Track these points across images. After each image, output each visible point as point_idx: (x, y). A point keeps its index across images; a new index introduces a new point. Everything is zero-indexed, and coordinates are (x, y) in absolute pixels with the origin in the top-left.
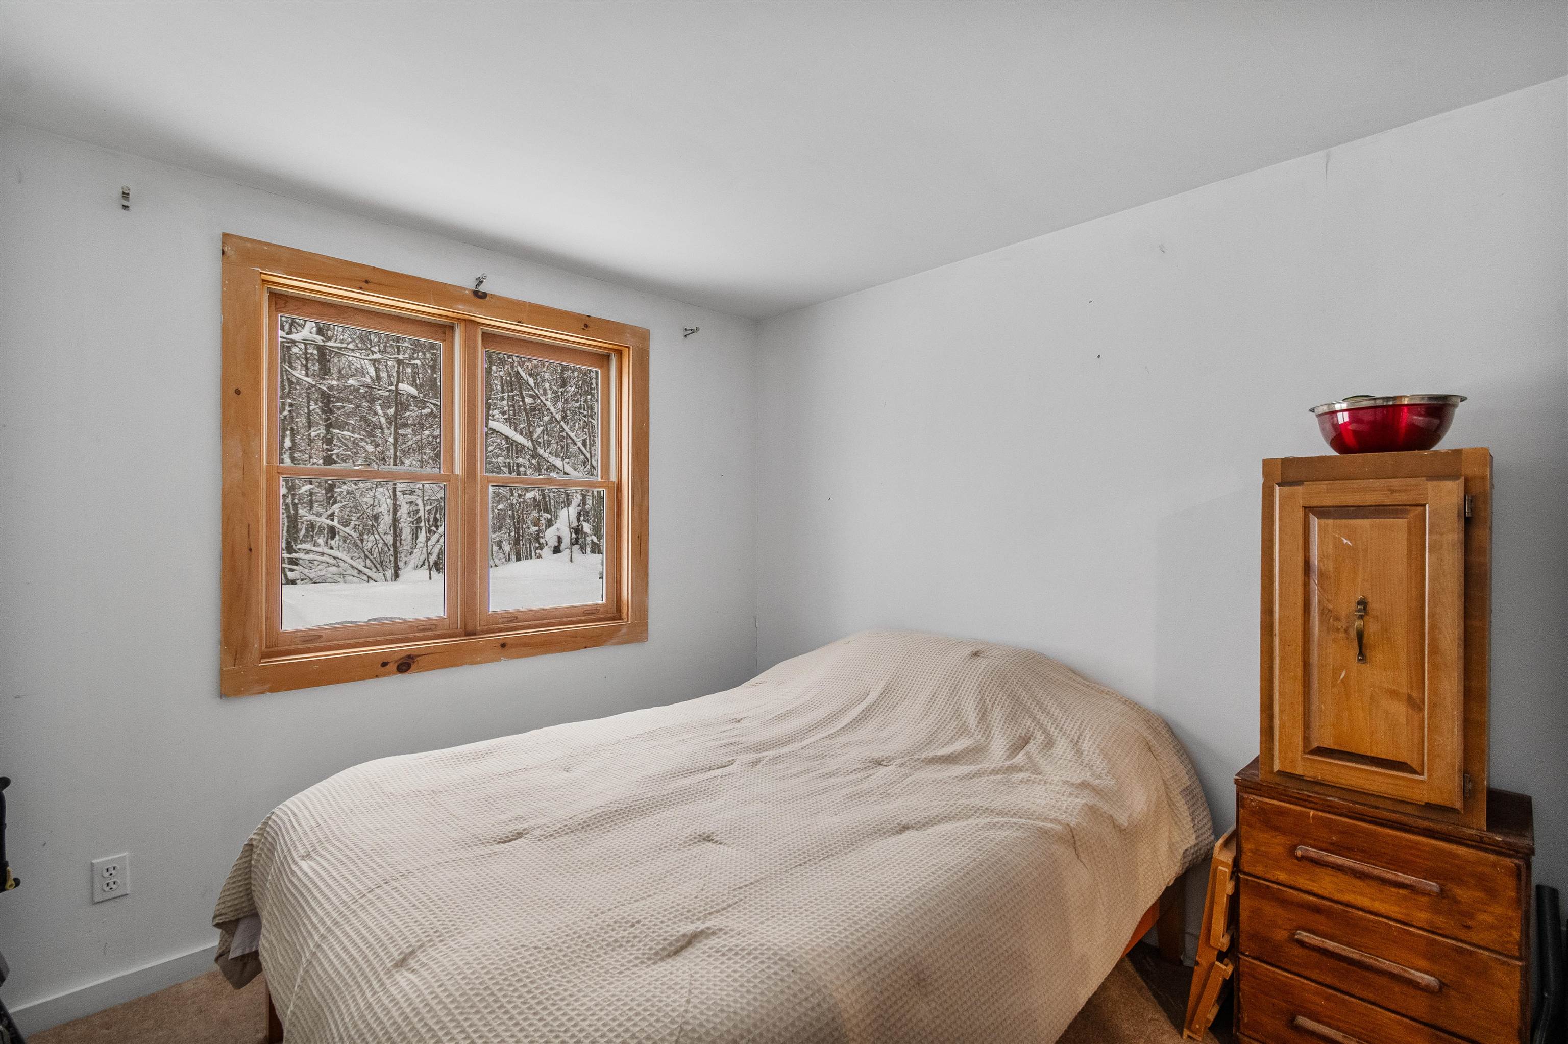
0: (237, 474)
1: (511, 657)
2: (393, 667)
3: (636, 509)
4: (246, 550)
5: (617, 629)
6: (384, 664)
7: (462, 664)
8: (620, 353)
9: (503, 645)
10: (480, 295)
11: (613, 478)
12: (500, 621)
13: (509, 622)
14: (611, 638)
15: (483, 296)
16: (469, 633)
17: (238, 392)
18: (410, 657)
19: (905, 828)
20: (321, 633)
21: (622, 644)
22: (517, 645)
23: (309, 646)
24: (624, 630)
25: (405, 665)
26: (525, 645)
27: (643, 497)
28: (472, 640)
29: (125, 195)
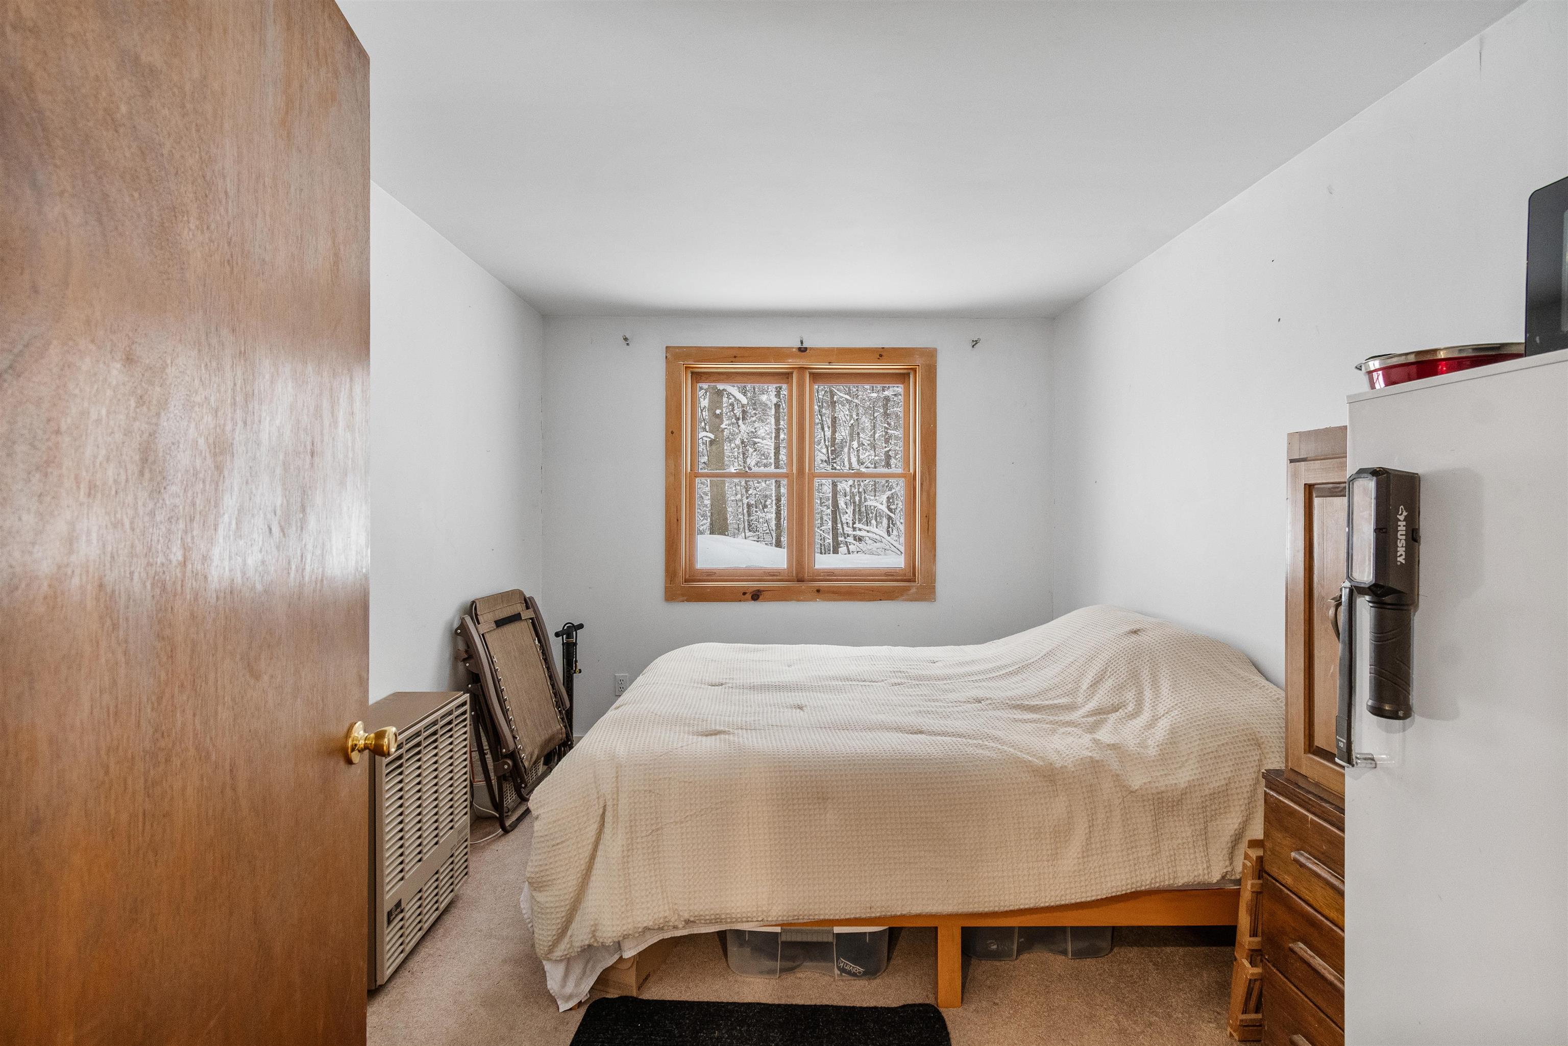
0: (672, 478)
1: (824, 600)
2: (749, 596)
3: (925, 494)
4: (676, 520)
5: (907, 589)
6: (744, 594)
7: (791, 600)
8: (915, 370)
9: (818, 591)
10: (802, 350)
11: (912, 471)
12: (822, 574)
13: (828, 575)
14: (902, 595)
15: (806, 349)
16: (800, 580)
17: (672, 433)
18: (758, 591)
19: (921, 732)
20: (715, 571)
21: (911, 601)
22: (828, 592)
23: (710, 578)
24: (913, 590)
25: (756, 596)
26: (834, 593)
27: (930, 484)
28: (801, 584)
29: (626, 339)
